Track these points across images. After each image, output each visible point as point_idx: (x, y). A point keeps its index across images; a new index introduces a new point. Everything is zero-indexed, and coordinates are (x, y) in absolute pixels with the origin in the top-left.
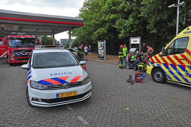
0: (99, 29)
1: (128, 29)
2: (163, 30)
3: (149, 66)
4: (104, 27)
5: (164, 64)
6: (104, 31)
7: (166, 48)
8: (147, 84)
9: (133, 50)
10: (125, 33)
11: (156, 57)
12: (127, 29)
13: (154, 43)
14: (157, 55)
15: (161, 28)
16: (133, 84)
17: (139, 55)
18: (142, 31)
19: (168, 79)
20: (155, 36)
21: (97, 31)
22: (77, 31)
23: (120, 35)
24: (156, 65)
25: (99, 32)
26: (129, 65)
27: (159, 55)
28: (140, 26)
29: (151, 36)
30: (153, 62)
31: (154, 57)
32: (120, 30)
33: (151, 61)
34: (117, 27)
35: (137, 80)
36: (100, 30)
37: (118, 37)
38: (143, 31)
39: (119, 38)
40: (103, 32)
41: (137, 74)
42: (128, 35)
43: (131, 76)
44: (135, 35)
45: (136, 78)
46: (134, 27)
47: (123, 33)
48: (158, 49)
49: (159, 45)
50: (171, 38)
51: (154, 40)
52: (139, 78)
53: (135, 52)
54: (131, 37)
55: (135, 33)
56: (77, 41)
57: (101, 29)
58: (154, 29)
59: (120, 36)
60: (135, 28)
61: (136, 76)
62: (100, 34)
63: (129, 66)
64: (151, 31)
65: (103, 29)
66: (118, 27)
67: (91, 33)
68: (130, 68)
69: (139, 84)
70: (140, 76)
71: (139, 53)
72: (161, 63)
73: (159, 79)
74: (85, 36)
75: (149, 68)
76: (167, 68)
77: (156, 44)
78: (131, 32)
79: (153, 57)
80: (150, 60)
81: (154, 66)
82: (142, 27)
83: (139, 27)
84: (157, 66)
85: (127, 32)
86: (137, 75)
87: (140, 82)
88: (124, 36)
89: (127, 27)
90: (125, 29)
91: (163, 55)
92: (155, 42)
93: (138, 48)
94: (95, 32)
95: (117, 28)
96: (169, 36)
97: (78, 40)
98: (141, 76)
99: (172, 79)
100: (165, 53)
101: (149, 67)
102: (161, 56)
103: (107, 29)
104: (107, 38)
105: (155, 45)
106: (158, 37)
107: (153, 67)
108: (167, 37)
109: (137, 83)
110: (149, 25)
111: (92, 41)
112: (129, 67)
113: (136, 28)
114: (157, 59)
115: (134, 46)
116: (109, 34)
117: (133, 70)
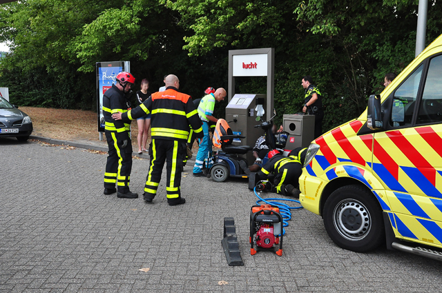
0: (106, 14)
1: (221, 18)
2: (359, 23)
3: (312, 173)
4: (128, 5)
5: (376, 168)
6: (126, 22)
7: (384, 95)
8: (304, 262)
9: (241, 101)
10: (211, 34)
11: (339, 136)
12: (220, 15)
13: (322, 75)
14: (346, 128)
15: (351, 14)
16: (241, 264)
17: (265, 124)
18: (276, 25)
19: (398, 235)
20: (326, 45)
21: (97, 23)
22: (15, 16)
23: (192, 42)
24: (341, 170)
25: (105, 27)
26: (226, 164)
27: (355, 128)
28: (268, 6)
29: (310, 48)
30: (327, 159)
31: (334, 135)
32: (193, 19)
33: (319, 153)
34: (180, 9)
35: (258, 240)
36: (111, 19)
37: (184, 47)
38: (281, 25)
39: (187, 51)
40: (121, 25)
41: (258, 213)
42: (223, 39)
43: (232, 222)
44: (251, 42)
45: (253, 230)
46: (244, 10)
47: (204, 33)
48: (336, 96)
49: (341, 83)
50: (389, 53)
51: (324, 63)
52: (267, 230)
53: (249, 110)
54: (234, 48)
55: (249, 35)
56: (18, 61)
57: (116, 12)
58: (324, 18)
59: (191, 44)
60: (248, 14)
61: (256, 224)
62: (109, 34)
63: (224, 169)
64: (311, 24)
65: (124, 13)
66: (183, 7)
67: (70, 31)
68: (229, 179)
69: (270, 257)
70: (270, 225)
71: (265, 115)
72: (362, 162)
73: (356, 235)
74: (46, 40)
75: (313, 184)
76: (394, 185)
77: (330, 79)
78: (236, 31)
79: (328, 137)
80: (317, 149)
81: (331, 174)
82: (276, 11)
83: (266, 9)
84: (345, 175)
85: (218, 30)
86: (258, 217)
87: (271, 250)
88: (205, 45)
89: (219, 8)
90: (212, 18)
91: (374, 126)
92: (327, 72)
93: (261, 95)
94: (87, 26)
95: (176, 11)
96: (381, 45)
97: (19, 58)
98: (277, 222)
99: (414, 237)
100: (381, 117)
101: (310, 178)
102: (362, 131)
103: (140, 15)
104: (139, 52)
105: (328, 82)
106: (338, 49)
107: (326, 181)
108: (374, 49)
109: (262, 254)
110: (306, 4)
111: (79, 63)
112: (225, 176)
113: (255, 14)
114: (347, 146)
115: (244, 84)
116: (147, 35)
117: (242, 188)
